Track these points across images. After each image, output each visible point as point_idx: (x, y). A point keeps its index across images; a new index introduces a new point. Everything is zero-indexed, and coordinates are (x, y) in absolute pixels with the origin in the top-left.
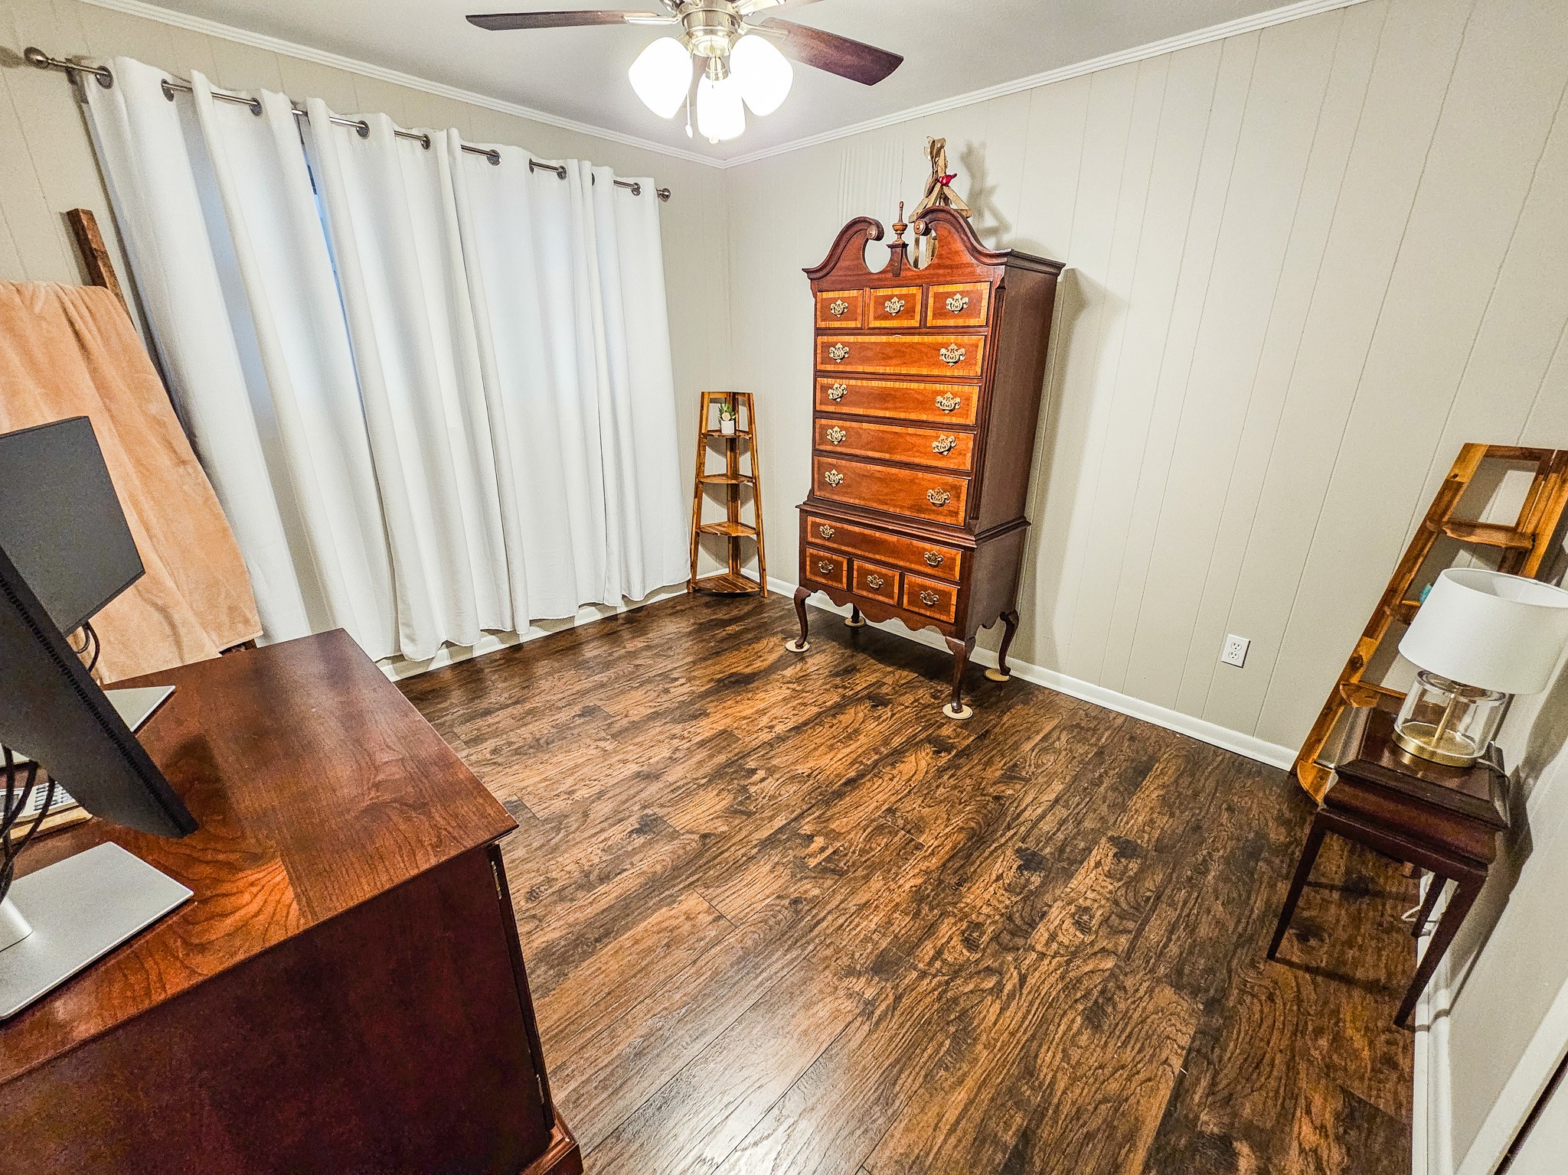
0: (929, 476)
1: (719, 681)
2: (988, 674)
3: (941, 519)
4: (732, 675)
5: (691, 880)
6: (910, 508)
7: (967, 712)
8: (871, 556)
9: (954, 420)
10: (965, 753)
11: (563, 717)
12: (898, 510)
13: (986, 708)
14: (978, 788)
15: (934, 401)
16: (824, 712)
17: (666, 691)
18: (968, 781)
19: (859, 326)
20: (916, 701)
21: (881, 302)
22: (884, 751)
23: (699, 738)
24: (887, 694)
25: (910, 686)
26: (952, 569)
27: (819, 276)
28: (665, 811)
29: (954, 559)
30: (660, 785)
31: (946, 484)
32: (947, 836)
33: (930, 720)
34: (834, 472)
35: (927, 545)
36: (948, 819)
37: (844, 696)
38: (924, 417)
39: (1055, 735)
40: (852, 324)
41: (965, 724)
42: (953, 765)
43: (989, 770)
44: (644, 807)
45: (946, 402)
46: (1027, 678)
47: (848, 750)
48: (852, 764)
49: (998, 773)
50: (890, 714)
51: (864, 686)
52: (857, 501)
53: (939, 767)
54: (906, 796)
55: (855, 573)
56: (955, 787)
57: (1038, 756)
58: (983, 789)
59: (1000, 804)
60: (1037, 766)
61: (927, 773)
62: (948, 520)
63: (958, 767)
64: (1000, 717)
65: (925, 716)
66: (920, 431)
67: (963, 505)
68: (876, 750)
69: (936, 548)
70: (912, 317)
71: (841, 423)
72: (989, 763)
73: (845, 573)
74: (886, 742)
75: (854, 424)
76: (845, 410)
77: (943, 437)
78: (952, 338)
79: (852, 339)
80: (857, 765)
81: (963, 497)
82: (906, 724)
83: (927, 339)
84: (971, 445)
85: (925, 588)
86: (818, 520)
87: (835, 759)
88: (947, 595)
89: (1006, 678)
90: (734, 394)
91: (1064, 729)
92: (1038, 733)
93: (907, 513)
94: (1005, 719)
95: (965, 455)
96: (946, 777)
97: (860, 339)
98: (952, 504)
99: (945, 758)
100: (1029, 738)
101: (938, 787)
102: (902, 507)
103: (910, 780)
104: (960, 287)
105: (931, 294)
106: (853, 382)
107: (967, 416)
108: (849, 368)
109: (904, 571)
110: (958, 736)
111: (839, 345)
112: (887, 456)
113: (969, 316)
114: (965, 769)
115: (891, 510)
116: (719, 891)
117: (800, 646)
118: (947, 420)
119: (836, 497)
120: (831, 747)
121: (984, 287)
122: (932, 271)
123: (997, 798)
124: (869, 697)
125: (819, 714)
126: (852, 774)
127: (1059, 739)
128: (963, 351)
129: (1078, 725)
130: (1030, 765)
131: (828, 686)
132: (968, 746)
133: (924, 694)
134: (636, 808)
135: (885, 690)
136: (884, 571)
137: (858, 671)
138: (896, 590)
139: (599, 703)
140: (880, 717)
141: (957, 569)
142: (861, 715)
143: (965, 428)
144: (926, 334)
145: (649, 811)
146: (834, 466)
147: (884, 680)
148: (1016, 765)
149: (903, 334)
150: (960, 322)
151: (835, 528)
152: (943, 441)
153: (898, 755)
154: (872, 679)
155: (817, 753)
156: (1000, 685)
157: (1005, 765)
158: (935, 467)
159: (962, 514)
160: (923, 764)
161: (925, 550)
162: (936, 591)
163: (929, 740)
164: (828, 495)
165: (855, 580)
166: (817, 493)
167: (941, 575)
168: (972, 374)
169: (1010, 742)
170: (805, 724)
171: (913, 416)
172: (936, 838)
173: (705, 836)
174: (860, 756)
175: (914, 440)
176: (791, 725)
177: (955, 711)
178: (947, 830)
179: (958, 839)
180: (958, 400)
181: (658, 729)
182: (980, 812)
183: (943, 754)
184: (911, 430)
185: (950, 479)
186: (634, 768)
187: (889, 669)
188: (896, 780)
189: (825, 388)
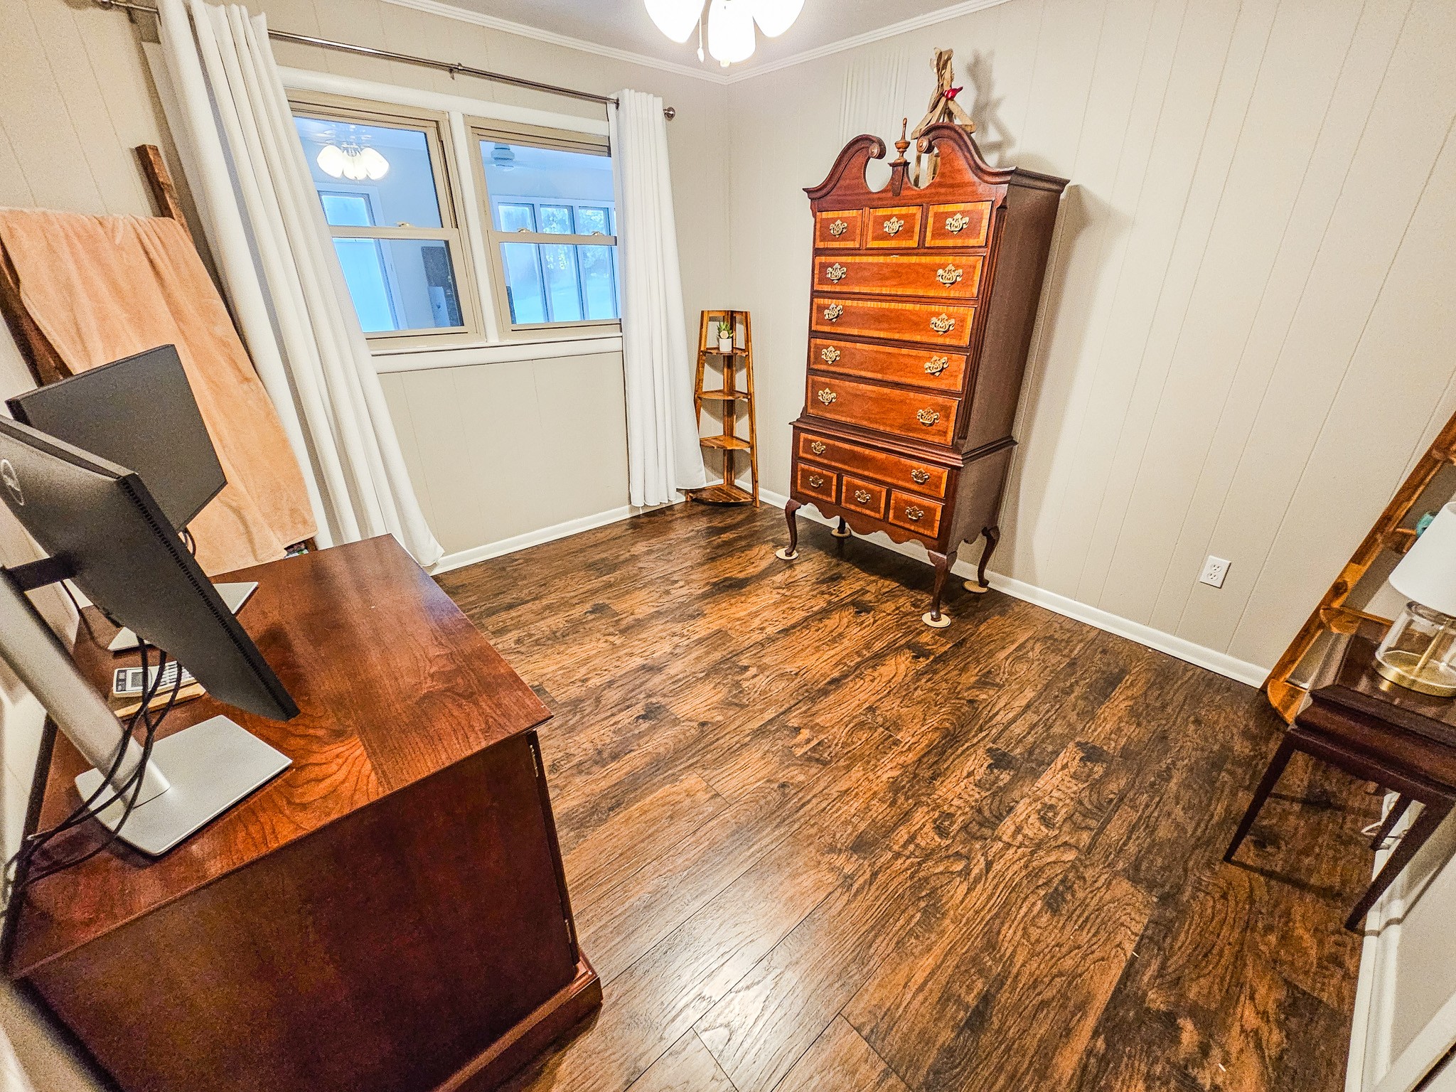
0: (920, 396)
1: (715, 584)
2: (967, 585)
3: (930, 438)
4: (726, 579)
5: (691, 761)
6: (900, 428)
7: (945, 621)
8: (860, 471)
9: (948, 341)
10: (942, 659)
11: (577, 612)
12: (888, 429)
13: (964, 617)
14: (954, 692)
15: (928, 321)
16: (811, 616)
17: (667, 592)
18: (944, 685)
19: (857, 246)
20: (897, 608)
21: (880, 221)
22: (867, 654)
23: (696, 637)
24: (870, 602)
25: (891, 595)
26: (938, 487)
27: (819, 197)
28: (668, 700)
29: (940, 478)
30: (663, 677)
31: (937, 404)
32: (923, 734)
33: (910, 627)
34: (827, 390)
35: (914, 463)
36: (925, 719)
37: (829, 602)
38: (918, 338)
39: (1029, 645)
40: (850, 245)
41: (943, 632)
42: (931, 670)
43: (964, 676)
44: (649, 696)
45: (940, 323)
46: (1004, 590)
47: (832, 652)
48: (837, 665)
49: (973, 679)
50: (872, 620)
51: (849, 593)
52: (848, 420)
53: (918, 671)
54: (885, 696)
55: (844, 488)
56: (931, 690)
57: (1013, 664)
58: (959, 693)
59: (974, 708)
60: (1011, 674)
61: (906, 676)
62: (937, 439)
63: (935, 672)
64: (977, 626)
65: (906, 623)
66: (913, 352)
67: (952, 424)
68: (859, 654)
69: (923, 466)
70: (911, 237)
71: (836, 343)
72: (964, 670)
73: (834, 488)
74: (868, 646)
75: (848, 345)
76: (840, 330)
77: (935, 358)
78: (950, 259)
79: (849, 259)
80: (841, 666)
81: (953, 417)
82: (887, 630)
83: (924, 260)
84: (963, 366)
85: (911, 504)
86: (810, 437)
87: (821, 660)
88: (930, 511)
89: (985, 590)
90: (732, 312)
91: (1038, 640)
92: (1013, 642)
93: (897, 432)
94: (982, 628)
95: (956, 376)
96: (924, 680)
97: (857, 259)
98: (941, 423)
99: (923, 663)
100: (1003, 648)
101: (916, 689)
102: (891, 426)
103: (890, 681)
104: (961, 207)
105: (931, 214)
106: (849, 303)
107: (961, 338)
108: (845, 289)
109: (891, 487)
110: (936, 643)
111: (837, 265)
112: (879, 376)
113: (968, 236)
114: (942, 673)
115: (882, 428)
116: (715, 773)
117: (789, 554)
118: (940, 341)
119: (828, 415)
120: (817, 649)
121: (985, 208)
122: (933, 190)
123: (971, 702)
124: (853, 603)
125: (806, 619)
126: (836, 674)
127: (1033, 649)
128: (960, 271)
129: (1051, 637)
130: (1004, 673)
131: (815, 593)
132: (946, 652)
133: (905, 602)
134: (642, 696)
135: (868, 597)
136: (871, 486)
137: (844, 578)
138: (883, 505)
139: (607, 602)
140: (863, 622)
141: (943, 486)
142: (845, 620)
143: (958, 349)
144: (924, 254)
145: (654, 700)
146: (826, 385)
147: (867, 588)
148: (990, 672)
149: (902, 255)
150: (959, 242)
151: (827, 445)
152: (934, 362)
153: (879, 658)
154: (857, 586)
155: (804, 654)
156: (978, 596)
157: (980, 671)
158: (928, 388)
159: (950, 434)
160: (902, 667)
161: (913, 468)
162: (921, 507)
163: (908, 646)
164: (820, 413)
165: (843, 495)
166: (810, 411)
167: (927, 491)
168: (968, 295)
169: (986, 650)
170: (793, 627)
171: (907, 337)
172: (913, 736)
173: (703, 724)
174: (844, 658)
175: (907, 361)
176: (781, 627)
177: (933, 619)
178: (923, 729)
179: (934, 737)
180: (952, 321)
181: (661, 627)
182: (954, 714)
183: (921, 659)
184: (904, 351)
185: (940, 399)
186: (638, 661)
187: (873, 578)
188: (876, 681)
189: (821, 309)
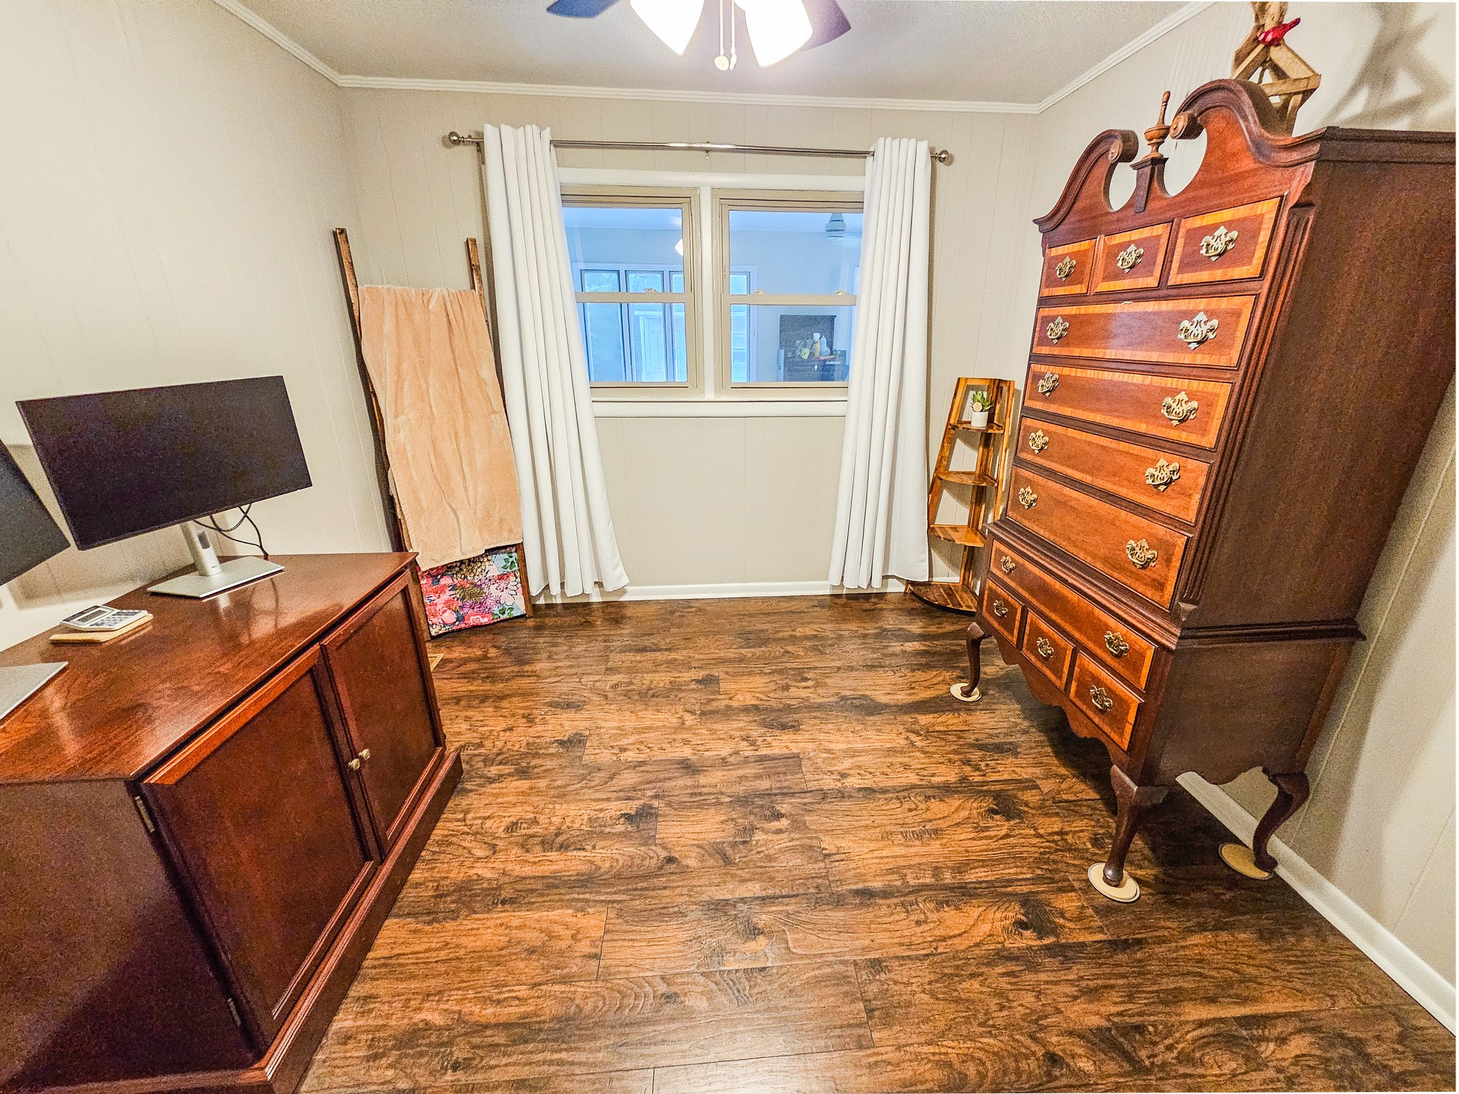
0: (1134, 519)
1: (844, 698)
2: (1228, 853)
3: (1141, 589)
4: (864, 697)
5: (616, 897)
6: (1106, 560)
7: (1129, 891)
8: (1047, 612)
9: (1184, 437)
10: (1065, 953)
11: (686, 676)
12: (1089, 560)
13: (1173, 903)
14: (1036, 1024)
15: (1159, 404)
16: (920, 786)
17: (787, 688)
18: (1029, 999)
19: (1085, 291)
20: (1061, 833)
21: (1112, 253)
22: (948, 878)
23: (764, 751)
24: (1026, 804)
25: (1072, 808)
26: (1137, 670)
27: (1052, 226)
28: (668, 810)
29: (1143, 656)
30: (690, 782)
31: (1155, 536)
32: (918, 1058)
33: (1057, 871)
34: (1029, 489)
35: (1112, 622)
36: (943, 1035)
37: (964, 779)
38: (1142, 428)
39: (1279, 1028)
40: (1077, 289)
41: (1111, 909)
42: (1028, 960)
43: (1080, 1006)
44: (656, 797)
45: (1181, 405)
46: (1309, 896)
47: (903, 851)
48: (891, 871)
49: (1095, 1021)
50: (1004, 832)
51: (1006, 777)
52: (1047, 534)
53: (1005, 949)
54: (917, 958)
55: (1028, 628)
56: (1000, 993)
57: (1205, 1043)
58: (1043, 1028)
59: (1049, 1074)
60: (1185, 1058)
61: (977, 945)
62: (1150, 593)
63: (1033, 967)
64: (1190, 931)
65: (1055, 862)
66: (1135, 449)
67: (1173, 574)
68: (937, 871)
69: (1123, 629)
70: (1150, 274)
71: (1046, 426)
72: (1093, 994)
73: (1017, 624)
74: (960, 869)
75: (1059, 429)
76: (1052, 408)
77: (1162, 462)
78: (1202, 303)
79: (1073, 310)
80: (895, 877)
81: (1176, 563)
82: (1016, 858)
83: (1166, 306)
84: (1202, 481)
85: (1098, 681)
86: (1003, 548)
87: (876, 854)
88: (1121, 702)
89: (1264, 875)
90: (1000, 381)
91: (1313, 1030)
92: (1243, 1001)
93: (1099, 566)
94: (1194, 939)
95: (1190, 496)
96: (1000, 970)
97: (1083, 310)
98: (1157, 568)
99: (1029, 939)
100: (1212, 1000)
101: (973, 976)
102: (1094, 557)
103: (944, 939)
104: (1227, 215)
105: (1182, 232)
106: (1066, 371)
107: (1204, 432)
108: (1065, 351)
109: (1079, 647)
110: (1079, 919)
111: (1059, 320)
112: (1088, 479)
113: (1234, 263)
114: (1043, 977)
115: (1082, 556)
116: (624, 927)
117: (967, 693)
118: (1173, 434)
119: (1026, 523)
120: (887, 836)
121: (1267, 209)
122: (1191, 194)
123: (1053, 1059)
124: (997, 796)
125: (913, 787)
126: (877, 884)
127: (1282, 1040)
128: (1215, 322)
129: (1358, 1045)
130: (1169, 1048)
131: (956, 757)
132: (1083, 945)
133: (1081, 829)
134: (650, 793)
135: (1030, 797)
136: (1057, 636)
137: (1016, 754)
138: (1066, 670)
139: (723, 676)
140: (987, 829)
141: (1145, 671)
142: (965, 814)
143: (1196, 451)
144: (1166, 298)
145: (656, 803)
146: (1029, 482)
147: (1038, 782)
148: (1140, 1029)
149: (1135, 300)
150: (1218, 274)
151: (1017, 563)
152: (1162, 466)
153: (965, 893)
154: (1025, 773)
155: (863, 834)
156: (1236, 880)
157: (1120, 1014)
158: (1147, 508)
159: (1170, 589)
160: (985, 928)
161: (1108, 627)
162: (1111, 693)
163: (1026, 901)
164: (1019, 518)
165: (1026, 637)
166: (1010, 513)
167: (1120, 669)
168: (1223, 362)
169: (1169, 983)
170: (884, 791)
171: (1128, 425)
172: (899, 1048)
173: (670, 860)
174: (910, 867)
175: (1120, 459)
176: (868, 783)
177: (1106, 880)
178: (925, 1049)
179: (928, 1076)
180: (1195, 404)
181: (742, 724)
182: (1001, 1059)
183: (1027, 933)
184: (1123, 446)
185: (1161, 530)
186: (687, 752)
187: (1063, 771)
188: (924, 927)
189: (1038, 377)
